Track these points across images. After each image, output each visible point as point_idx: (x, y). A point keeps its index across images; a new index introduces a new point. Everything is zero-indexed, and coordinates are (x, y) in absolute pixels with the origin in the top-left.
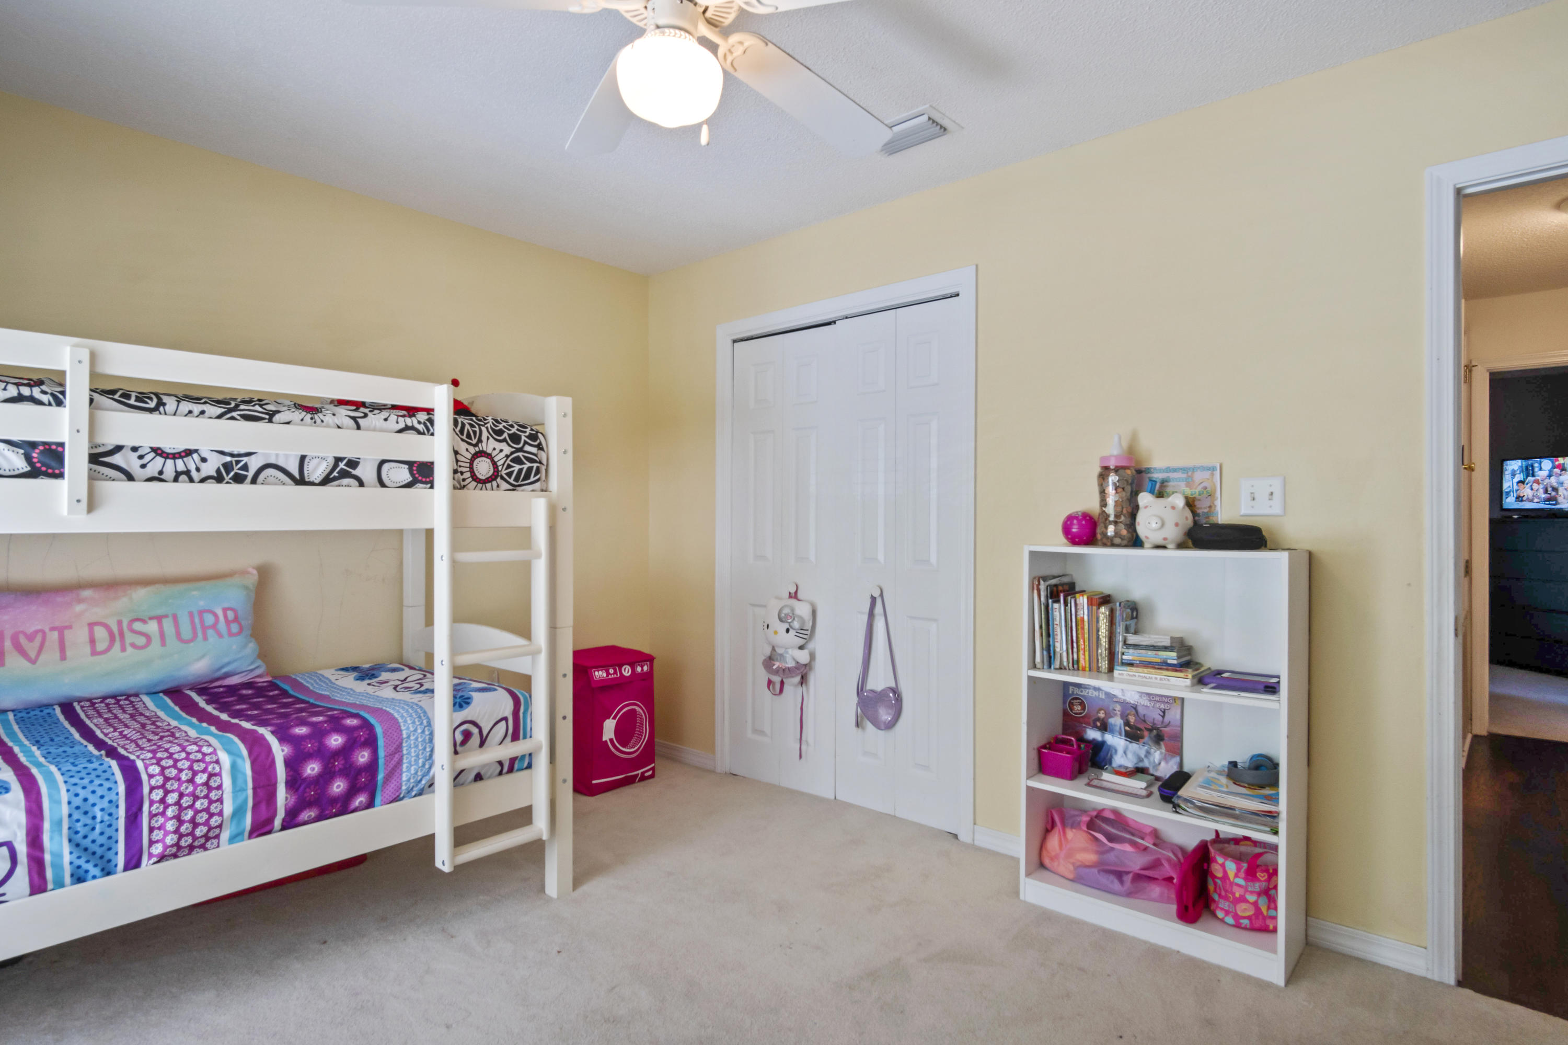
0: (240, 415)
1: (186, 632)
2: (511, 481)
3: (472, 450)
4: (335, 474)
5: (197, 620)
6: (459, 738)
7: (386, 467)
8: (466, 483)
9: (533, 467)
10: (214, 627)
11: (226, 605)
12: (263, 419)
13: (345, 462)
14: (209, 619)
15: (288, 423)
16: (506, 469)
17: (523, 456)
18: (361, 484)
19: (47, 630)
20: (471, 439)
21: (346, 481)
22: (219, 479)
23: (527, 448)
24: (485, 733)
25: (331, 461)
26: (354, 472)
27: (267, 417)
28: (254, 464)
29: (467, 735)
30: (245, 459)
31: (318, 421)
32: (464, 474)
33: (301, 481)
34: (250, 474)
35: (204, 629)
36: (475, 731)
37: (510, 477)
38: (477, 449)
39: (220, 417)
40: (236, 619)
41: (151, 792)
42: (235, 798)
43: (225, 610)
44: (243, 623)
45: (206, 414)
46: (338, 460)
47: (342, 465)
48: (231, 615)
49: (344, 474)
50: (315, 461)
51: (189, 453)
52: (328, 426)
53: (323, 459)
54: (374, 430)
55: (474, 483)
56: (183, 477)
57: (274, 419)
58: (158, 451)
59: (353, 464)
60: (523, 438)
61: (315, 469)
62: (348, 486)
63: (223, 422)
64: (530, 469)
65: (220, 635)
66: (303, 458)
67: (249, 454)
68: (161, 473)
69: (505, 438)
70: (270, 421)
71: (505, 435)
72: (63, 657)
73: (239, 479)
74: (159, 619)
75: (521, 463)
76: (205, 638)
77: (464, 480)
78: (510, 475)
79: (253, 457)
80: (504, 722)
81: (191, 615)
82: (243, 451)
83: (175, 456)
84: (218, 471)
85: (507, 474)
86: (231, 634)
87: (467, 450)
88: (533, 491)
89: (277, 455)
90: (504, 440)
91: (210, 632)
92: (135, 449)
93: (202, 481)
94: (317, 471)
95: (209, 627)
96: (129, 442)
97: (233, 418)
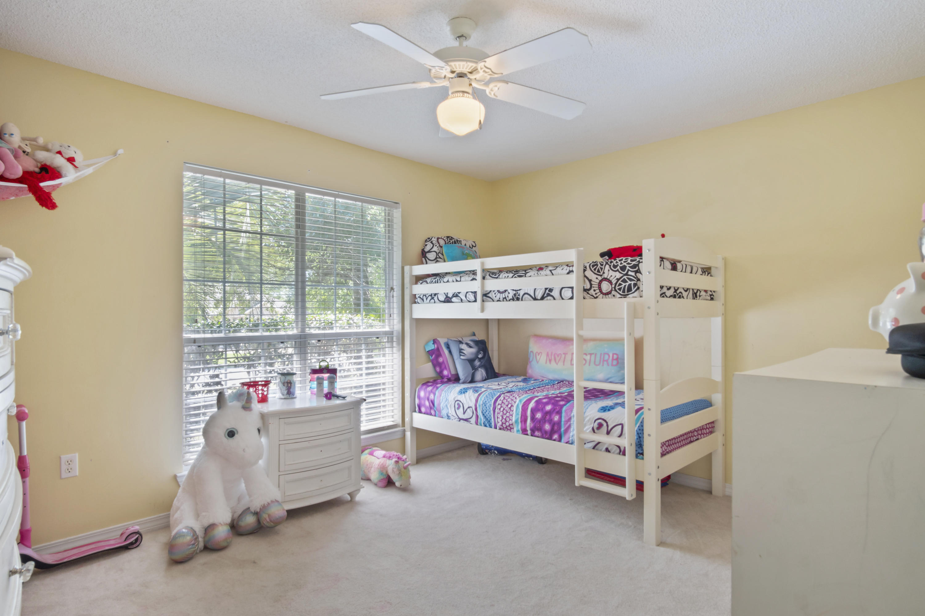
0: (517, 276)
1: (597, 363)
2: (621, 292)
3: (600, 278)
4: (545, 295)
5: (602, 357)
6: (596, 425)
7: (563, 290)
8: (597, 295)
9: (631, 284)
10: (607, 361)
11: (615, 352)
12: (523, 276)
13: (548, 289)
14: (606, 357)
15: (530, 276)
16: (618, 286)
17: (627, 278)
18: (554, 299)
19: (562, 353)
20: (600, 272)
21: (549, 298)
22: (513, 299)
23: (630, 273)
24: (609, 428)
25: (544, 290)
26: (551, 294)
27: (524, 275)
28: (521, 293)
29: (600, 426)
30: (519, 292)
31: (539, 274)
32: (596, 291)
33: (535, 299)
34: (521, 297)
35: (604, 361)
36: (605, 424)
37: (620, 291)
38: (603, 277)
39: (512, 277)
40: (617, 359)
41: (498, 405)
42: (516, 416)
43: (613, 354)
44: (619, 361)
45: (509, 277)
46: (546, 289)
47: (547, 291)
48: (615, 357)
49: (549, 295)
50: (539, 290)
51: (505, 291)
52: (542, 276)
53: (541, 289)
54: (558, 274)
55: (602, 295)
56: (505, 300)
57: (526, 275)
58: (499, 291)
59: (551, 290)
60: (628, 268)
61: (539, 294)
62: (550, 300)
63: (513, 279)
64: (630, 285)
65: (608, 365)
66: (535, 289)
67: (520, 290)
68: (500, 298)
69: (618, 269)
70: (525, 277)
71: (618, 268)
72: (564, 365)
73: (518, 299)
74: (591, 354)
75: (626, 282)
76: (603, 365)
77: (596, 294)
78: (620, 289)
79: (521, 291)
80: (620, 426)
81: (601, 354)
82: (518, 289)
83: (502, 293)
84: (513, 297)
85: (618, 289)
86: (612, 365)
87: (597, 278)
88: (634, 297)
89: (528, 289)
90: (618, 270)
91: (605, 363)
92: (494, 291)
93: (509, 300)
94: (539, 295)
95: (605, 361)
96: (492, 289)
97: (515, 277)
